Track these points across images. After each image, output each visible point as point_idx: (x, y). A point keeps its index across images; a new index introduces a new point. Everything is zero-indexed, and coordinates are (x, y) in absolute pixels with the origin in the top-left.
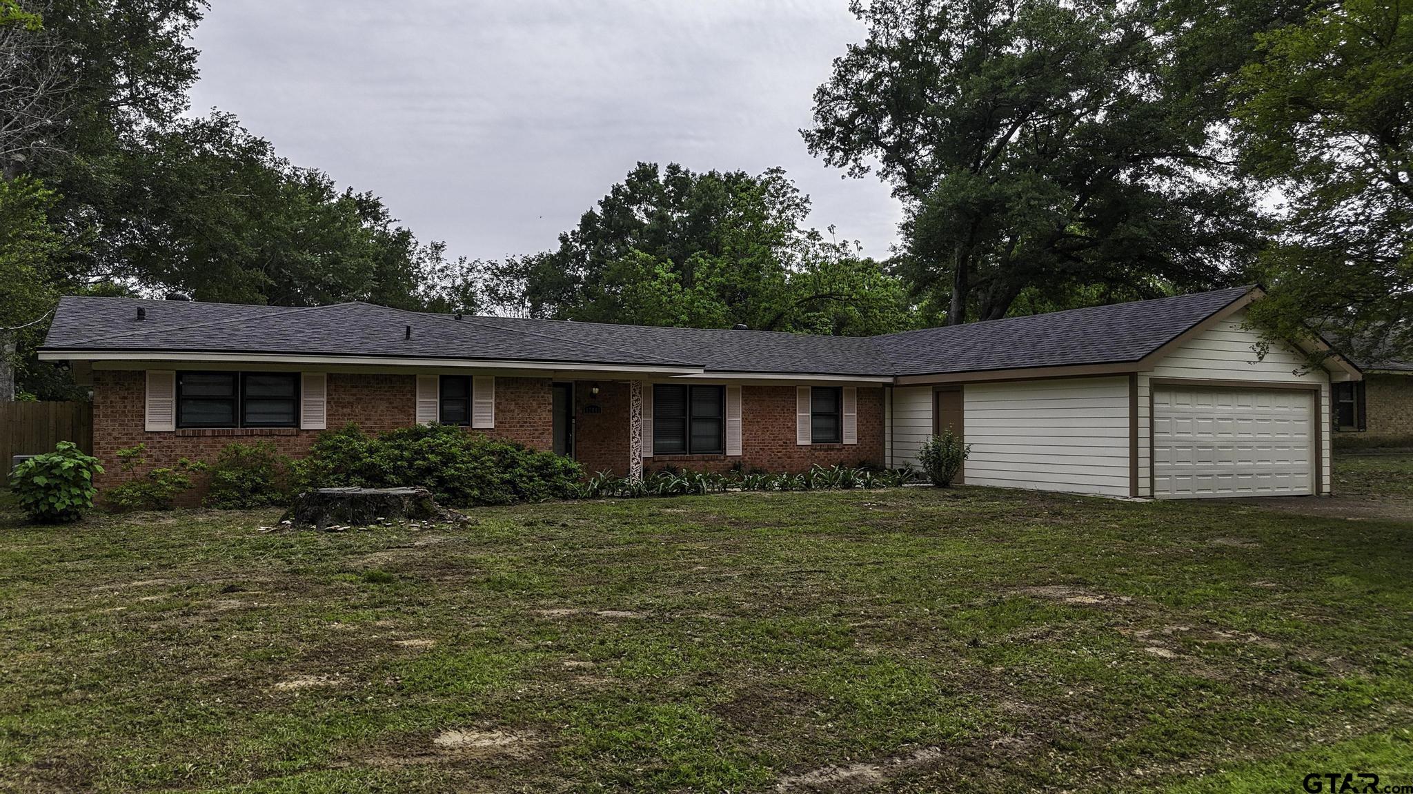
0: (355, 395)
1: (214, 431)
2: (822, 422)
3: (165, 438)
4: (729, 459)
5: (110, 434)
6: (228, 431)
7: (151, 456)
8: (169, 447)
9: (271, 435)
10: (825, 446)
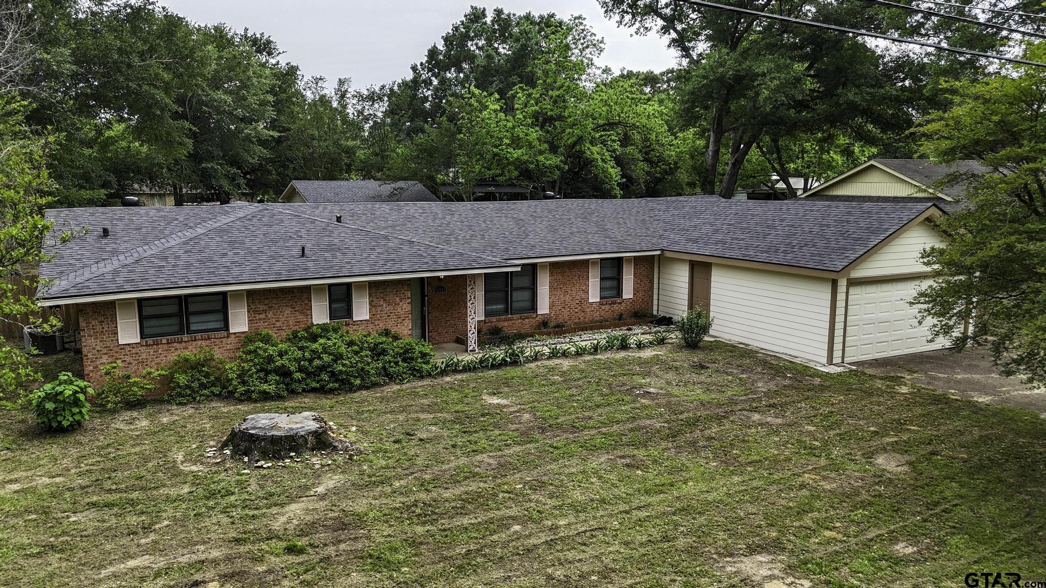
0: (267, 304)
1: (168, 340)
2: (608, 284)
3: (133, 348)
4: (539, 316)
5: (94, 349)
6: (178, 338)
7: (125, 361)
8: (137, 354)
9: (209, 338)
10: (610, 301)
